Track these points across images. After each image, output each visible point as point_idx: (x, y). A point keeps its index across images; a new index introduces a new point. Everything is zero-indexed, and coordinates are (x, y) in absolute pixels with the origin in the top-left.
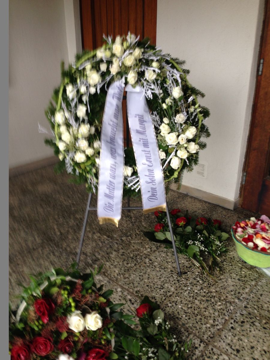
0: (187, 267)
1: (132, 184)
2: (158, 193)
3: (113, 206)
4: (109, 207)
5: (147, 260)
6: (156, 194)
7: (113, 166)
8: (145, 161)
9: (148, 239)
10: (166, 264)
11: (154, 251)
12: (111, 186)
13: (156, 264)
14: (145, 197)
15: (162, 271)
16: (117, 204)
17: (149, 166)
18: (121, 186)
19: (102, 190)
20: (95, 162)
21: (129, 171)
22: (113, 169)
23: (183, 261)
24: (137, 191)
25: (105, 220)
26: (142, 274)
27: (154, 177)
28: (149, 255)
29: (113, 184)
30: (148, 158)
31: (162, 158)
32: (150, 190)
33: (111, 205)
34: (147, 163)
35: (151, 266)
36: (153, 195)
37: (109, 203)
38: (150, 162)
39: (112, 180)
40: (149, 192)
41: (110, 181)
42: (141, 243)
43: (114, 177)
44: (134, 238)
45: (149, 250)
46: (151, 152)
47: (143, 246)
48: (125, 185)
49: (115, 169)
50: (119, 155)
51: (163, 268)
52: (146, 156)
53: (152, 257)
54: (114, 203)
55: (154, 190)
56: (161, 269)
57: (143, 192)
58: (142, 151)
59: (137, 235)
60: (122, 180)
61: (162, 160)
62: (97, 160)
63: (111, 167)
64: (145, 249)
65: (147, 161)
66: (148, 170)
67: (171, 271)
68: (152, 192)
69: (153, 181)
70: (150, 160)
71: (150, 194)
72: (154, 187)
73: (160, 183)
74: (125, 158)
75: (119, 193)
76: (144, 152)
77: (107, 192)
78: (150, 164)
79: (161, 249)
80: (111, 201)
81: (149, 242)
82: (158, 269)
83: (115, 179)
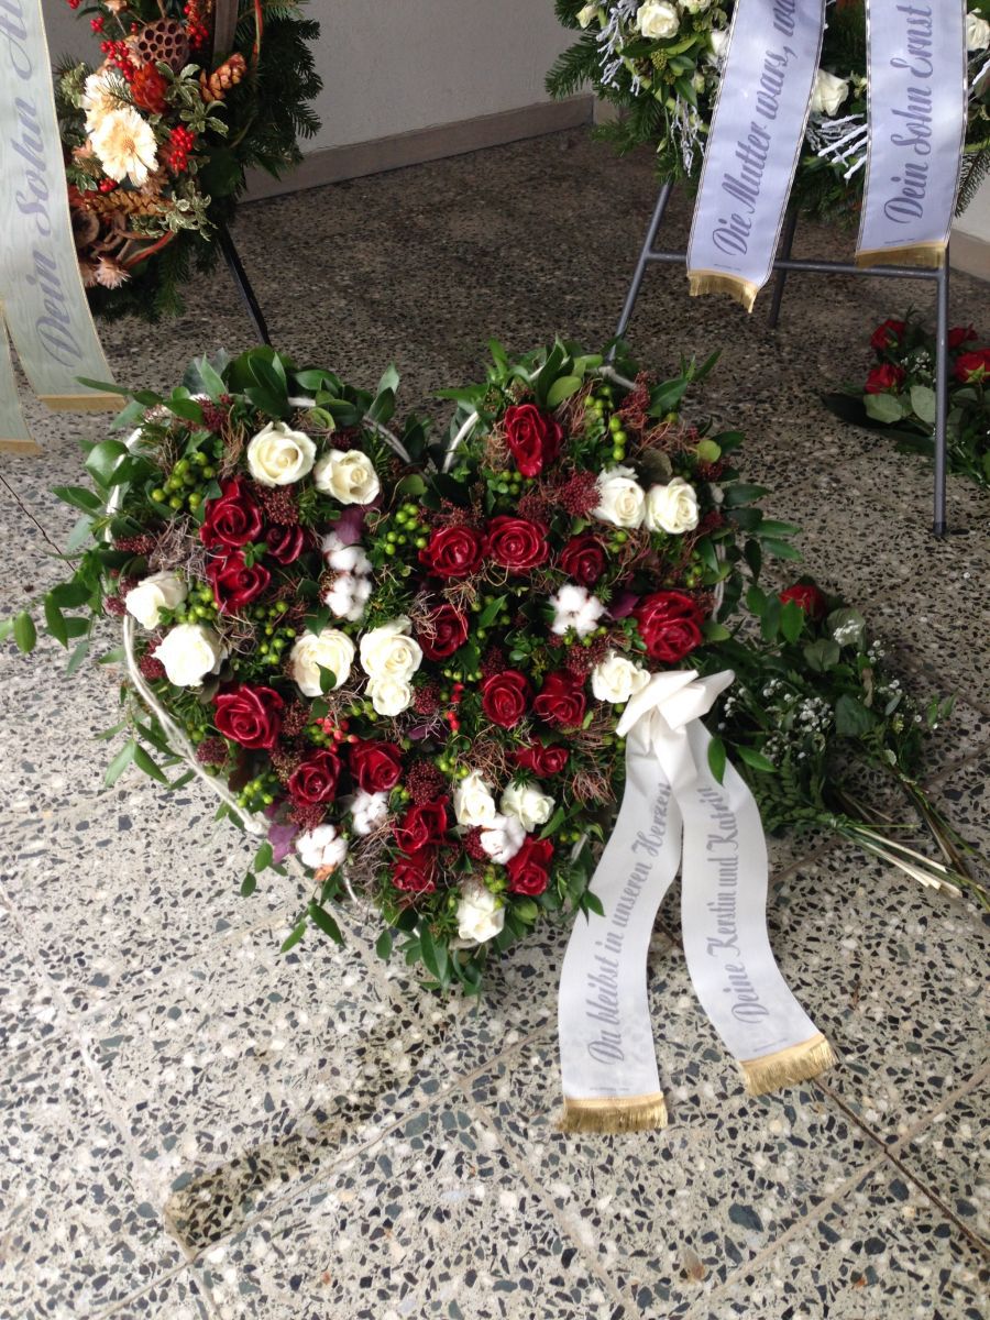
0: (969, 515)
1: (833, 147)
2: (929, 191)
3: (749, 227)
4: (734, 232)
5: (823, 479)
6: (919, 191)
7: (774, 62)
8: (901, 53)
11: (853, 457)
12: (755, 145)
13: (856, 492)
14: (875, 200)
15: (877, 515)
16: (762, 223)
17: (915, 72)
18: (794, 148)
19: (721, 158)
20: (709, 47)
21: (832, 92)
22: (775, 77)
23: (957, 498)
24: (848, 176)
25: (711, 281)
26: (798, 515)
27: (929, 120)
28: (833, 467)
29: (763, 142)
30: (919, 43)
31: (974, 46)
32: (901, 172)
33: (743, 224)
34: (912, 60)
35: (835, 497)
36: (909, 196)
37: (735, 217)
38: (925, 56)
39: (762, 121)
40: (896, 179)
41: (755, 127)
42: (809, 426)
43: (770, 111)
44: (782, 408)
45: (834, 450)
46: (935, 17)
47: (812, 438)
48: (806, 144)
49: (782, 76)
50: (804, 19)
51: (879, 507)
52: (910, 32)
53: (845, 474)
54: (753, 217)
55: (915, 173)
56: (869, 511)
57: (871, 178)
58: (901, 8)
59: (796, 402)
60: (801, 123)
61: (971, 55)
62: (717, 39)
63: (768, 67)
64: (818, 446)
65: (912, 51)
66: (910, 90)
67: (909, 520)
68: (907, 182)
69: (920, 138)
70: (926, 49)
71: (896, 190)
72: (919, 160)
73: (946, 148)
74: (828, 37)
75: (778, 180)
76: (905, 15)
77: (737, 171)
78: (923, 68)
79: (882, 453)
80: (743, 210)
81: (839, 428)
82: (859, 509)
83: (773, 117)
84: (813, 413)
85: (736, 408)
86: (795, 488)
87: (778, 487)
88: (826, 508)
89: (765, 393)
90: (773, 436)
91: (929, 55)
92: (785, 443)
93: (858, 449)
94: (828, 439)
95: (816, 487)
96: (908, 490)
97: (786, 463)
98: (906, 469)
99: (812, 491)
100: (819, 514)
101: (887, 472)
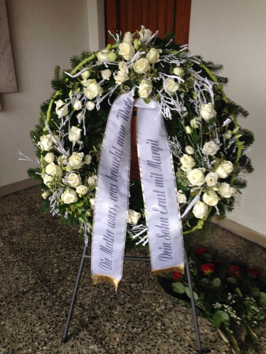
0: (211, 341)
1: (137, 235)
2: (173, 251)
3: (111, 262)
4: (106, 263)
5: (159, 324)
6: (169, 251)
7: (112, 210)
8: (156, 206)
9: (163, 289)
10: (183, 334)
11: (170, 310)
12: (109, 236)
13: (171, 331)
14: (155, 254)
15: (178, 344)
16: (116, 261)
17: (161, 212)
18: (123, 236)
19: (98, 240)
20: (89, 203)
21: (135, 217)
22: (112, 215)
23: (206, 331)
24: (144, 245)
25: (101, 278)
26: (149, 346)
27: (168, 229)
28: (162, 316)
29: (112, 235)
30: (161, 202)
31: (181, 202)
32: (162, 246)
33: (109, 261)
34: (160, 208)
35: (163, 334)
36: (166, 253)
37: (106, 259)
38: (164, 207)
39: (110, 229)
40: (160, 248)
41: (108, 231)
42: (154, 294)
43: (113, 225)
44: (146, 285)
45: (163, 307)
46: (166, 194)
47: (156, 301)
48: (128, 235)
49: (115, 215)
50: (122, 195)
51: (179, 339)
52: (158, 199)
53: (166, 320)
54: (112, 259)
55: (167, 246)
56: (176, 342)
57: (152, 247)
58: (154, 191)
59: (151, 282)
60: (123, 229)
61: (180, 205)
62: (92, 201)
63: (110, 212)
64: (158, 305)
65: (160, 205)
66: (161, 218)
67: (190, 346)
68: (165, 249)
69: (166, 235)
70: (165, 205)
71: (161, 252)
72: (168, 242)
73: (176, 238)
74: (130, 199)
75: (120, 246)
76: (156, 193)
77: (104, 244)
78: (164, 211)
79: (179, 307)
80: (108, 256)
81: (165, 294)
82: (172, 341)
83: (114, 228)
84: (156, 287)
85: (130, 286)
86: (148, 331)
87: (143, 330)
88: (160, 342)
89: (141, 278)
90: (142, 301)
91: (166, 207)
92: (146, 304)
93: (171, 306)
94: (161, 301)
95: (156, 329)
96: (189, 328)
97: (146, 316)
98: (188, 316)
99: (155, 331)
100: (157, 345)
101: (181, 318)
